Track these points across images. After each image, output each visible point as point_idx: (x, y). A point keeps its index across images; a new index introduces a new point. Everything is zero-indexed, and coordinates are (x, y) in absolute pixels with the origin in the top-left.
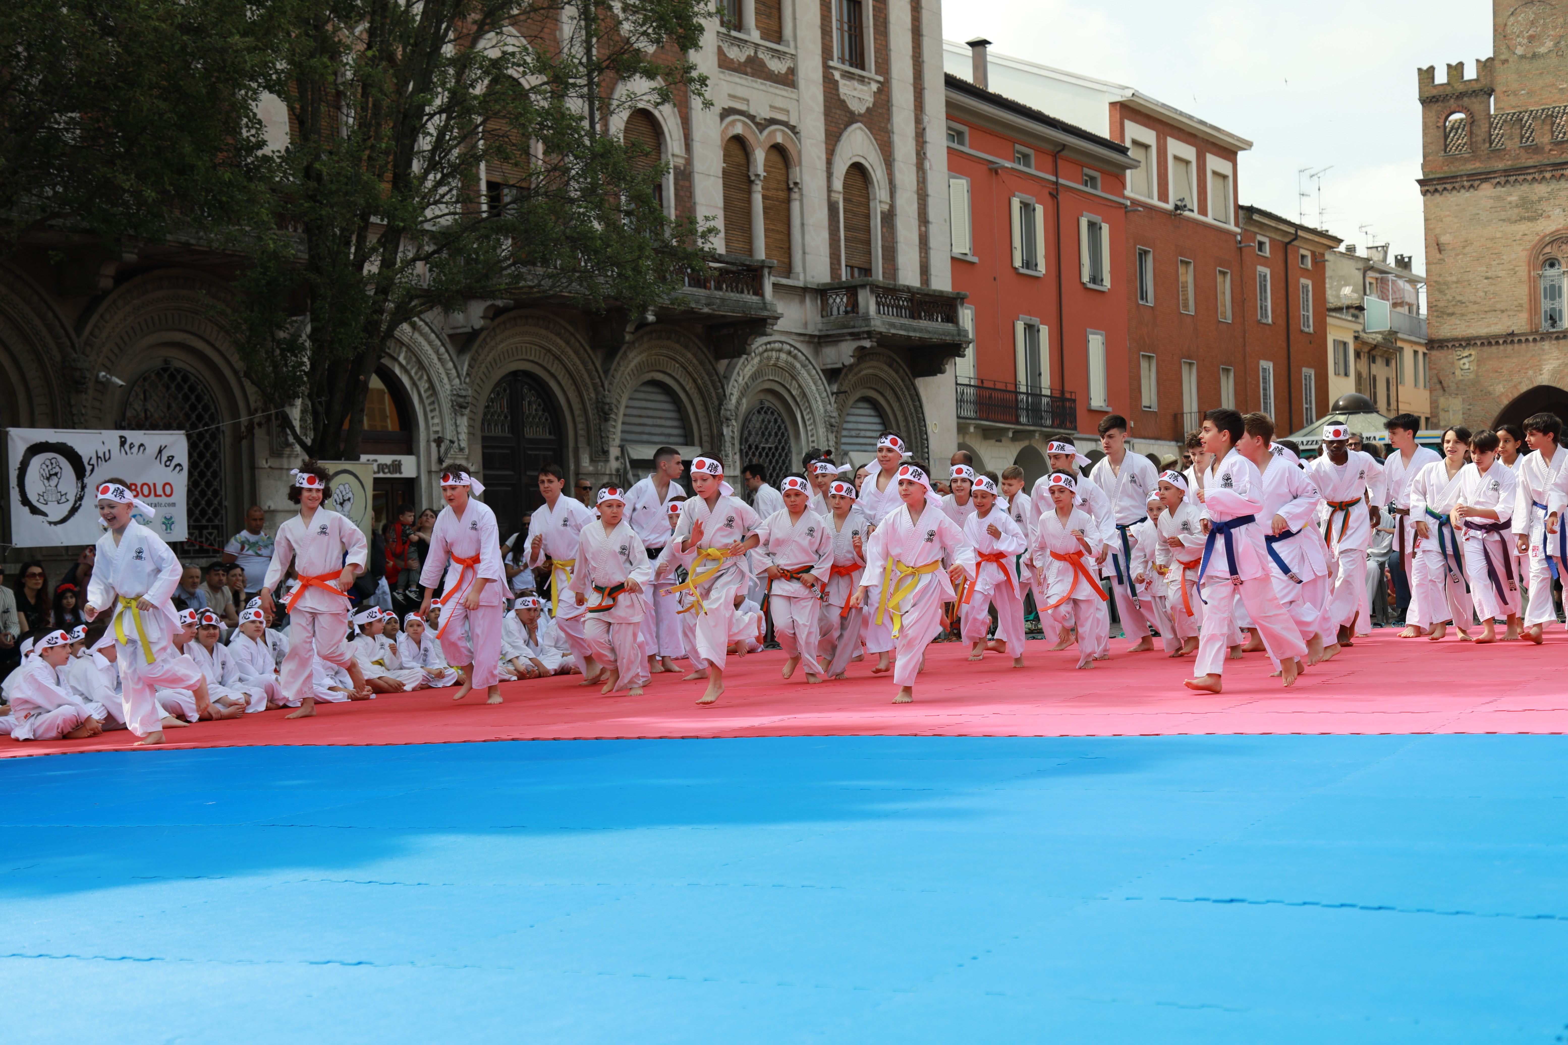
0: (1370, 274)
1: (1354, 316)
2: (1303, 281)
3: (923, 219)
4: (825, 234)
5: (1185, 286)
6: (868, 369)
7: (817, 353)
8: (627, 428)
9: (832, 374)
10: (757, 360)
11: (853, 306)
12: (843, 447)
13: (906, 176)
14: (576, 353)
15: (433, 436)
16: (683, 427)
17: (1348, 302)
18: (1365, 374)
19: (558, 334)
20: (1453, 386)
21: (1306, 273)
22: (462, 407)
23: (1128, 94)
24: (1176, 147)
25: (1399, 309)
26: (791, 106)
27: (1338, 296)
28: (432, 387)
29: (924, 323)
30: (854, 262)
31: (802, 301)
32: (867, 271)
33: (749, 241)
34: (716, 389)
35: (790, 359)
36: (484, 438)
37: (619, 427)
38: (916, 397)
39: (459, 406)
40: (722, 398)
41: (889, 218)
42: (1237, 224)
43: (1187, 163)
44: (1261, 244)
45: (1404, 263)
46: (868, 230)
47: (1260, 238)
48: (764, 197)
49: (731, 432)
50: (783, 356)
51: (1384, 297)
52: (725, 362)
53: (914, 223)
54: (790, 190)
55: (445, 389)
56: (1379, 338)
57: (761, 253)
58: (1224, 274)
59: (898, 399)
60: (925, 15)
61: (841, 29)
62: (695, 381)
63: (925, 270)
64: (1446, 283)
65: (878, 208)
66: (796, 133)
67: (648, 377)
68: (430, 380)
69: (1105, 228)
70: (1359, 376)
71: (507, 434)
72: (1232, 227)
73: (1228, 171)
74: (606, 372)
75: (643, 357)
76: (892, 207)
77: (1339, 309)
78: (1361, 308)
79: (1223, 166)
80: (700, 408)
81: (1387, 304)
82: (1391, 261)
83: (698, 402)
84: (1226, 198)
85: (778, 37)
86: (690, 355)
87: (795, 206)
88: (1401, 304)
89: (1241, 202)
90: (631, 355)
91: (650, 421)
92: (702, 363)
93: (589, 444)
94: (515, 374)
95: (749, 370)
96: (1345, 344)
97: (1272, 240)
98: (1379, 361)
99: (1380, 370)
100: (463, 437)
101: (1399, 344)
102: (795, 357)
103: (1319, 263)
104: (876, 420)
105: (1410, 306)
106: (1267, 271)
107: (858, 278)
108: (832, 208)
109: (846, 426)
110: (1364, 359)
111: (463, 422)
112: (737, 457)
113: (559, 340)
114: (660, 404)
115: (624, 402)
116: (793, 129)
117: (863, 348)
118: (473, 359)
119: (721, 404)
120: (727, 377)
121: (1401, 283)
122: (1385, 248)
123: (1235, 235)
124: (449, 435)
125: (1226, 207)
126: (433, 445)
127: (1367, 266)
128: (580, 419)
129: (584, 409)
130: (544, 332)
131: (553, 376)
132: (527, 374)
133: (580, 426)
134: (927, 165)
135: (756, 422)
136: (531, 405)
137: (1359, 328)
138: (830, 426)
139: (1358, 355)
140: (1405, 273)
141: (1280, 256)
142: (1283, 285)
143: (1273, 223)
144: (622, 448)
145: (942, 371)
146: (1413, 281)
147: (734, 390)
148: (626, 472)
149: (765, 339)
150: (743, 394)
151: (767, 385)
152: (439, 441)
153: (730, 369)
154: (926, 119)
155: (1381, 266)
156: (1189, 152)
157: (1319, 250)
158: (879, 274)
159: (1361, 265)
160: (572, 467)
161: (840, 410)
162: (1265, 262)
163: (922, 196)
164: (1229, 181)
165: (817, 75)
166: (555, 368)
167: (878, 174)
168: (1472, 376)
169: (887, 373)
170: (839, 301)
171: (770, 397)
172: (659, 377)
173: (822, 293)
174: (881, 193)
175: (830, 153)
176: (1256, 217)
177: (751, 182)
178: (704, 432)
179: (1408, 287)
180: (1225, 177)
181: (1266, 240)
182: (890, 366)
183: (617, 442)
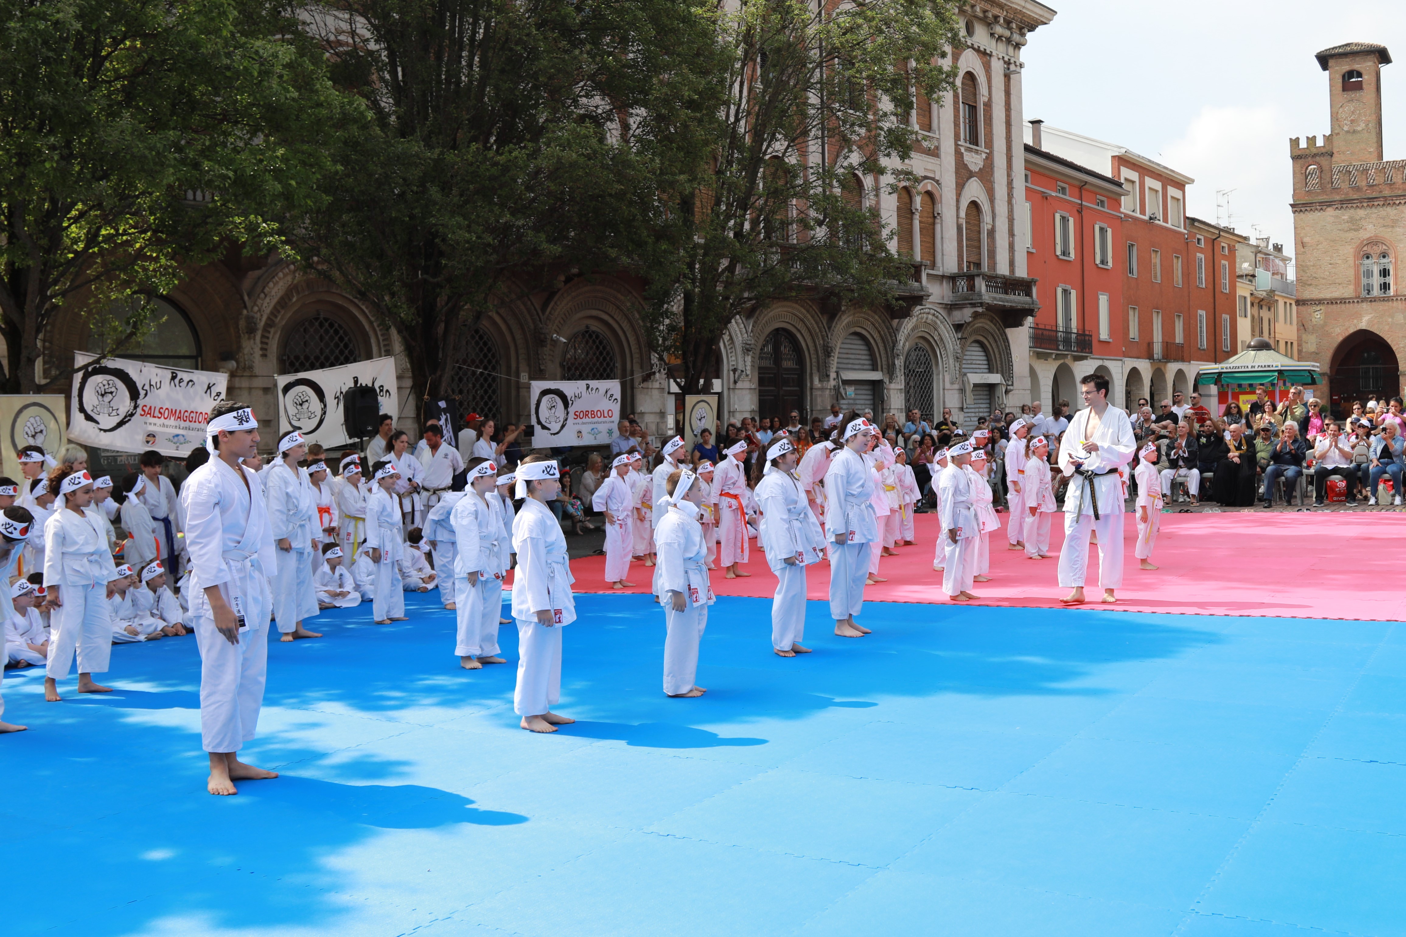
0: (1259, 255)
1: (1250, 281)
2: (1223, 262)
3: (1011, 234)
4: (955, 244)
5: (1155, 266)
6: (978, 324)
7: (949, 314)
8: (840, 360)
9: (958, 327)
10: (915, 319)
11: (971, 287)
12: (964, 370)
13: (1001, 208)
14: (813, 317)
15: (731, 368)
16: (872, 360)
17: (1247, 272)
18: (1256, 316)
19: (802, 306)
20: (1311, 328)
21: (1225, 257)
22: (748, 350)
23: (1123, 151)
24: (1150, 182)
25: (1275, 277)
26: (937, 168)
27: (1240, 268)
28: (731, 338)
29: (1012, 297)
30: (971, 260)
31: (942, 283)
32: (978, 265)
33: (911, 248)
34: (891, 336)
35: (934, 319)
36: (760, 368)
37: (836, 360)
38: (1006, 340)
39: (747, 350)
40: (895, 343)
41: (992, 233)
42: (1185, 228)
43: (1157, 191)
44: (1199, 240)
45: (1278, 248)
46: (980, 241)
47: (1198, 236)
48: (920, 222)
49: (899, 362)
50: (930, 317)
51: (1267, 269)
52: (896, 321)
53: (1006, 236)
54: (935, 217)
55: (739, 340)
56: (1264, 294)
57: (918, 257)
58: (1178, 258)
59: (996, 341)
60: (1013, 114)
61: (965, 122)
62: (879, 332)
63: (1012, 264)
64: (1307, 266)
65: (986, 227)
66: (939, 184)
67: (852, 330)
68: (730, 335)
69: (1109, 231)
70: (1253, 317)
71: (772, 366)
72: (1182, 230)
73: (1181, 197)
74: (829, 328)
75: (850, 318)
76: (993, 226)
77: (1241, 276)
78: (1254, 276)
79: (1178, 194)
80: (882, 348)
81: (1270, 274)
82: (1271, 247)
83: (881, 345)
84: (1179, 212)
85: (929, 128)
86: (877, 317)
87: (938, 227)
88: (1277, 274)
89: (1188, 215)
90: (843, 318)
91: (852, 356)
92: (884, 322)
93: (818, 371)
94: (777, 330)
95: (910, 326)
96: (1245, 298)
97: (1205, 237)
98: (1264, 308)
99: (1265, 314)
100: (749, 368)
101: (1276, 298)
102: (937, 317)
103: (1232, 250)
104: (983, 354)
105: (1282, 275)
106: (1203, 256)
107: (973, 270)
108: (959, 228)
109: (965, 357)
110: (1256, 307)
111: (749, 359)
112: (903, 377)
113: (803, 310)
114: (859, 346)
115: (839, 345)
116: (937, 182)
117: (976, 312)
118: (755, 322)
119: (894, 346)
120: (898, 330)
121: (1277, 261)
122: (1267, 239)
123: (1184, 234)
124: (740, 367)
125: (1179, 218)
126: (732, 373)
127: (1257, 250)
128: (814, 356)
129: (816, 350)
130: (795, 305)
131: (799, 330)
132: (784, 330)
133: (814, 360)
134: (1014, 201)
135: (913, 356)
136: (785, 349)
137: (1253, 288)
138: (957, 358)
139: (1252, 304)
140: (1279, 255)
141: (1210, 247)
142: (1211, 264)
143: (1206, 228)
144: (837, 373)
145: (1021, 325)
146: (1285, 260)
147: (901, 337)
148: (839, 387)
149: (919, 307)
150: (906, 340)
151: (920, 334)
152: (735, 371)
153: (900, 325)
154: (1013, 174)
155: (1265, 250)
156: (1157, 185)
157: (1232, 243)
158: (985, 268)
159: (1253, 250)
160: (809, 385)
161: (962, 348)
162: (1201, 251)
163: (1011, 220)
164: (1181, 202)
165: (952, 150)
166: (800, 326)
167: (985, 207)
168: (1322, 322)
169: (989, 325)
170: (962, 284)
171: (922, 341)
172: (859, 330)
173: (953, 278)
174: (987, 218)
175: (959, 195)
176: (1196, 224)
177: (913, 213)
178: (884, 363)
179: (1281, 263)
180: (1178, 200)
181: (1202, 238)
182: (992, 322)
183: (834, 369)
